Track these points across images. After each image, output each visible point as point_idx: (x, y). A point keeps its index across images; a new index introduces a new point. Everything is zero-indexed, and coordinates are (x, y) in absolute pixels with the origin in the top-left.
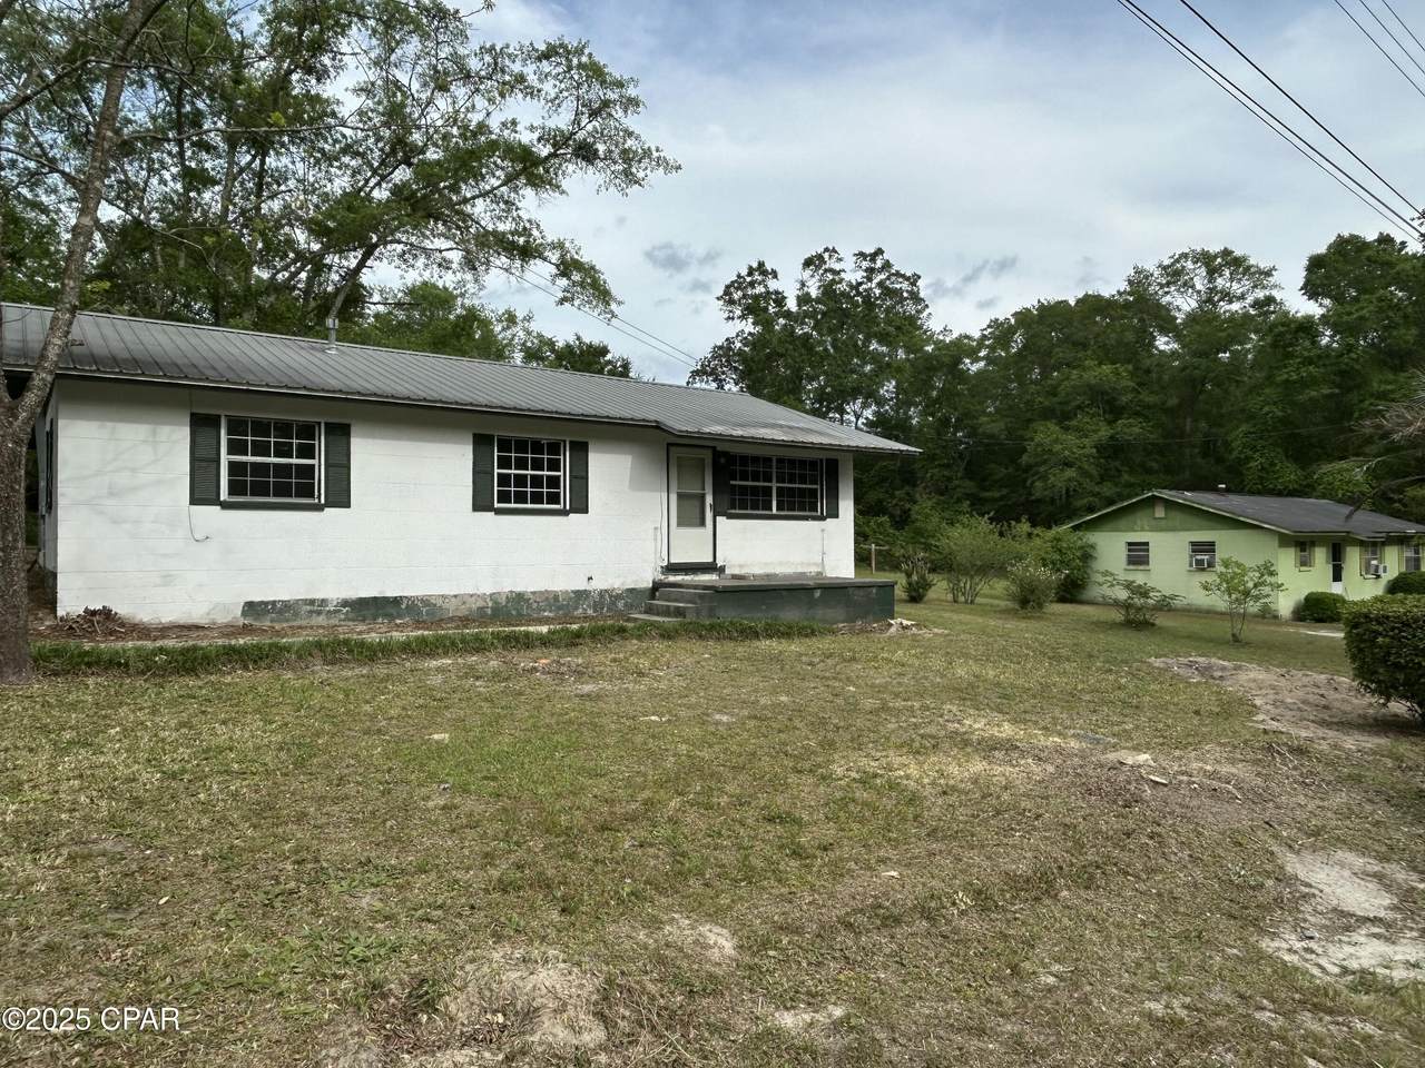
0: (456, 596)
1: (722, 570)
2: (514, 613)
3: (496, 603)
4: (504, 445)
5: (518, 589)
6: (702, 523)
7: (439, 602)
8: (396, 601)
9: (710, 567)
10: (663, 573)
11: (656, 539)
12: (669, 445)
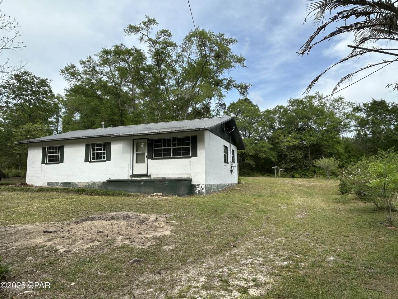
0: (81, 182)
1: (150, 176)
2: (92, 187)
3: (89, 184)
4: (93, 145)
5: (94, 181)
6: (144, 162)
7: (77, 184)
8: (70, 183)
9: (146, 175)
10: (131, 177)
11: (129, 167)
12: (133, 140)
